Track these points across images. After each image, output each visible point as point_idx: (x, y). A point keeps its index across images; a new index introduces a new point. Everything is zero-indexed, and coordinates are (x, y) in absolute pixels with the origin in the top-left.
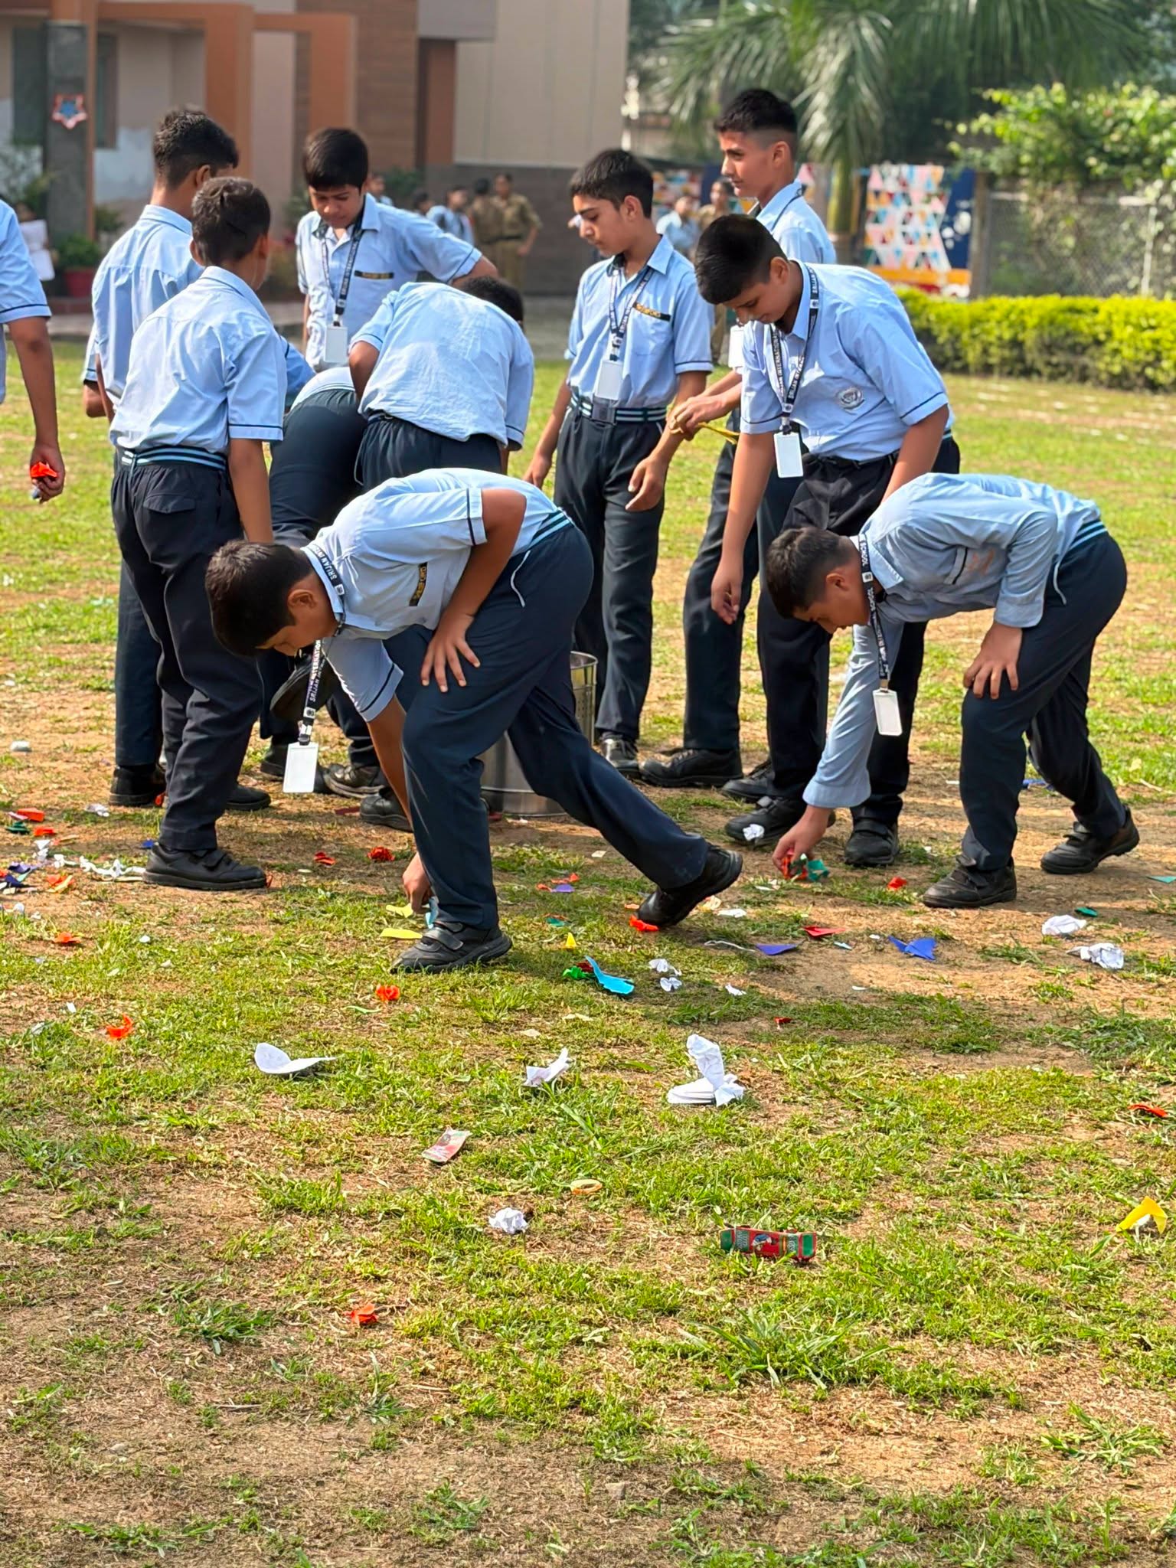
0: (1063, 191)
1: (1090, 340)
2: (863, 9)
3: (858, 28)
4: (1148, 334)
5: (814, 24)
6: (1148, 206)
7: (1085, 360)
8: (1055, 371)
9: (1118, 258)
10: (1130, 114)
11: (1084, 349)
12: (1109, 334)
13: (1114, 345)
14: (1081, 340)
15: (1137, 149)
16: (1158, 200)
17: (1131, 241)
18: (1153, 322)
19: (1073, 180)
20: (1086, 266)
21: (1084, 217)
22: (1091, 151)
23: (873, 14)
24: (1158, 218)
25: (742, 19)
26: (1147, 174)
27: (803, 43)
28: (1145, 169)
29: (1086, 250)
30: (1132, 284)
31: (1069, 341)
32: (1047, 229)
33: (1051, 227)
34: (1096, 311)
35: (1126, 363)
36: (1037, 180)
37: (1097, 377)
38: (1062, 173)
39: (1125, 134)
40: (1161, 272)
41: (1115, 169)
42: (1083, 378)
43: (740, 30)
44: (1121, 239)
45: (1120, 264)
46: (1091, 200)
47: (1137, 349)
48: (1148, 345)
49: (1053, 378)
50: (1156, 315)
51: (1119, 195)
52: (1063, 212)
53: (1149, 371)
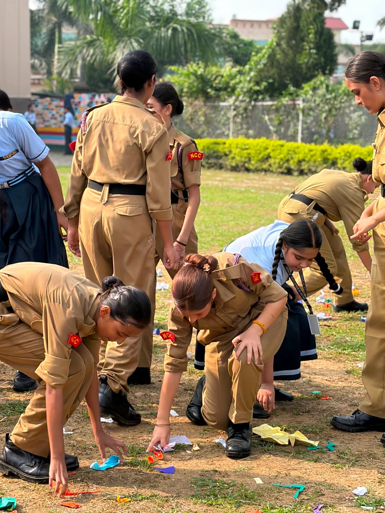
0: (199, 101)
1: (223, 154)
2: (133, 35)
3: (131, 43)
4: (245, 151)
5: (115, 41)
6: (230, 106)
7: (221, 161)
8: (210, 166)
9: (220, 124)
10: (222, 73)
11: (221, 157)
12: (230, 152)
13: (232, 155)
14: (220, 154)
15: (225, 86)
16: (234, 103)
17: (225, 118)
18: (247, 147)
19: (202, 97)
20: (209, 127)
21: (207, 110)
22: (208, 87)
23: (137, 38)
24: (234, 110)
25: (86, 41)
26: (229, 94)
27: (111, 49)
28: (228, 92)
29: (208, 122)
30: (226, 133)
31: (215, 155)
32: (194, 115)
33: (195, 114)
34: (224, 143)
35: (238, 162)
36: (189, 98)
37: (226, 167)
38: (198, 95)
39: (220, 80)
40: (236, 129)
41: (217, 93)
42: (221, 167)
43: (86, 45)
44: (221, 117)
45: (221, 126)
46: (209, 104)
47: (241, 157)
48: (246, 155)
49: (209, 168)
50: (247, 144)
51: (219, 102)
52: (199, 108)
53: (246, 165)
